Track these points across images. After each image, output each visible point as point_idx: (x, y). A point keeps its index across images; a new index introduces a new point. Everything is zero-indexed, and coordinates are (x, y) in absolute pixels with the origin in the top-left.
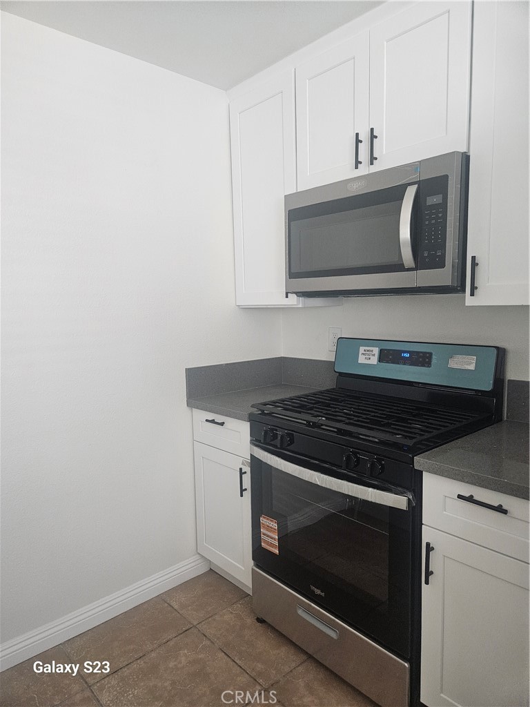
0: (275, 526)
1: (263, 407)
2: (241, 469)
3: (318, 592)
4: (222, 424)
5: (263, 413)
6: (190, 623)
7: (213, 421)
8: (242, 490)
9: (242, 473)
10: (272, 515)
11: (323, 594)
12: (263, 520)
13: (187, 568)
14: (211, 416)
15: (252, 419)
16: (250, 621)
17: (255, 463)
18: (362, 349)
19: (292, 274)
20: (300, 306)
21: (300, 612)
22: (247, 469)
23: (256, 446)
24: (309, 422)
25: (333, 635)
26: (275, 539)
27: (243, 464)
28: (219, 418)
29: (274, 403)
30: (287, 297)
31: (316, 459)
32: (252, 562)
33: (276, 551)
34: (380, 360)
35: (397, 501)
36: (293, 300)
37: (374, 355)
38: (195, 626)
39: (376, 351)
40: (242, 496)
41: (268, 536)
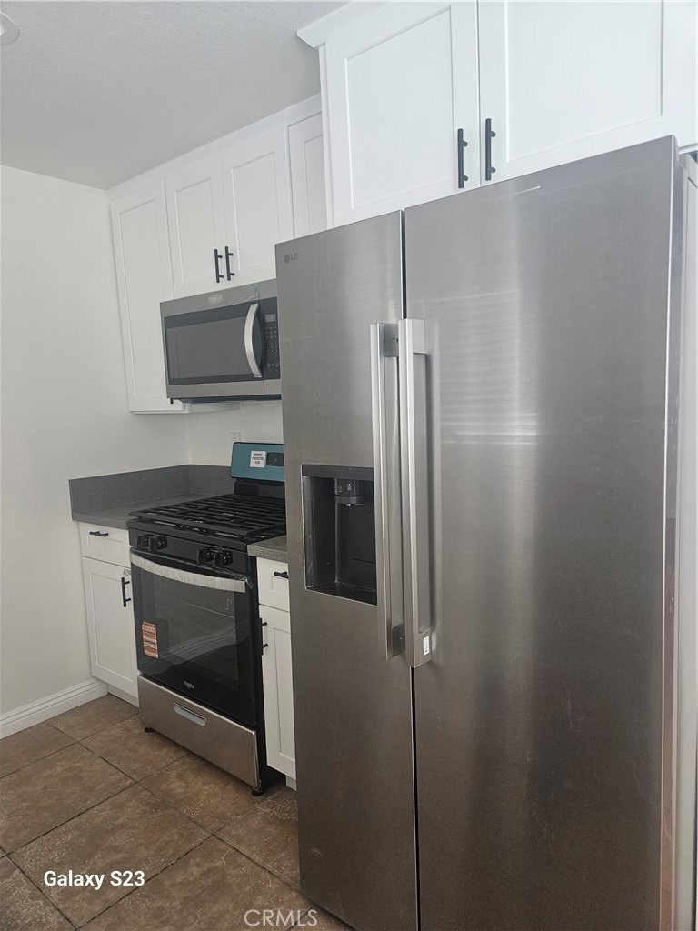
0: (153, 630)
1: (143, 515)
2: (123, 579)
3: (190, 686)
4: (105, 535)
5: (140, 519)
6: (73, 740)
7: (98, 533)
8: (125, 601)
9: (124, 583)
10: (152, 621)
11: (193, 687)
12: (144, 627)
13: (79, 692)
14: (95, 528)
15: (129, 528)
16: (138, 730)
17: (135, 570)
18: (253, 453)
19: (171, 381)
20: (187, 412)
21: (178, 710)
22: (128, 578)
23: (135, 553)
24: (178, 525)
25: (203, 723)
26: (153, 643)
27: (124, 573)
28: (103, 529)
29: (156, 510)
30: (172, 403)
31: (181, 559)
32: (139, 672)
33: (157, 655)
34: (268, 463)
35: (237, 585)
36: (178, 406)
37: (262, 459)
38: (78, 742)
39: (264, 454)
40: (125, 605)
41: (149, 642)
